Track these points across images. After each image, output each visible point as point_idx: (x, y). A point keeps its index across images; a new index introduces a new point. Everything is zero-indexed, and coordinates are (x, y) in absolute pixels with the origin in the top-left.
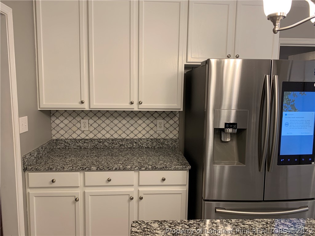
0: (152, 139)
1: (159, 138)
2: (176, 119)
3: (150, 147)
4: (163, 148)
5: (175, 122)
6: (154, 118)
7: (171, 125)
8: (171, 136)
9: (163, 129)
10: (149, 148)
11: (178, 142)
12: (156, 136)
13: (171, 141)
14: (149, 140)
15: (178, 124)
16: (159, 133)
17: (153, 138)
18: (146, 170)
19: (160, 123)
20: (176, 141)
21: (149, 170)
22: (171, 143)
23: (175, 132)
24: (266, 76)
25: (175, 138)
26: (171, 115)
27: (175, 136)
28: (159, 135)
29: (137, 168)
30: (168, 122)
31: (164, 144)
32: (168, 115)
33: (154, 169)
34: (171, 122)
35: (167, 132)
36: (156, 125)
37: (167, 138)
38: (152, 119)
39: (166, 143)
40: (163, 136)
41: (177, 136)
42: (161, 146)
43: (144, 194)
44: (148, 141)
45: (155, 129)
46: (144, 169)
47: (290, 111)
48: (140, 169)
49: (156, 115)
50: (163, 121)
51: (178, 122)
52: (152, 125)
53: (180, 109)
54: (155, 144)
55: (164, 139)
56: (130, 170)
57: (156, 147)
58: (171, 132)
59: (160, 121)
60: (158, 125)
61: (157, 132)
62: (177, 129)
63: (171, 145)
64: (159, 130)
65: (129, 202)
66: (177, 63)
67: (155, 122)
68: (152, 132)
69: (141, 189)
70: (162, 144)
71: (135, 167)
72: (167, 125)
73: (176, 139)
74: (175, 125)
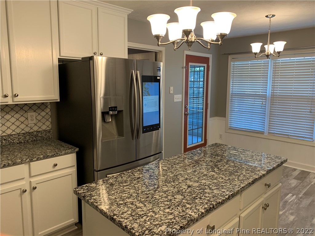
0: (24, 134)
1: (32, 131)
2: (48, 110)
3: (23, 141)
4: (37, 140)
5: (47, 113)
6: (24, 112)
7: (43, 117)
8: (44, 127)
9: (35, 121)
10: (21, 143)
11: (51, 133)
12: (27, 130)
13: (45, 133)
14: (20, 134)
15: (50, 115)
16: (31, 126)
17: (24, 132)
18: (38, 160)
19: (32, 116)
20: (50, 132)
21: (41, 159)
22: (44, 134)
23: (48, 123)
24: (132, 71)
25: (48, 129)
26: (43, 107)
27: (48, 127)
28: (31, 129)
29: (28, 160)
30: (39, 114)
31: (37, 136)
32: (39, 107)
33: (46, 157)
34: (43, 114)
35: (40, 124)
36: (27, 119)
37: (40, 130)
38: (22, 112)
39: (40, 135)
40: (36, 128)
41: (50, 126)
42: (35, 139)
43: (36, 184)
44: (20, 136)
45: (26, 122)
46: (36, 159)
47: (147, 96)
48: (31, 161)
49: (26, 108)
50: (34, 114)
51: (50, 113)
52: (22, 119)
53: (57, 100)
54: (28, 138)
55: (37, 132)
56: (21, 163)
57: (29, 141)
58: (44, 124)
59: (31, 114)
60: (29, 118)
61: (29, 125)
62: (50, 120)
63: (45, 137)
64: (31, 123)
65: (21, 195)
66: (51, 56)
67: (25, 115)
68: (23, 126)
69: (32, 180)
70: (36, 136)
71: (26, 160)
72: (39, 118)
73: (50, 130)
74: (48, 117)
